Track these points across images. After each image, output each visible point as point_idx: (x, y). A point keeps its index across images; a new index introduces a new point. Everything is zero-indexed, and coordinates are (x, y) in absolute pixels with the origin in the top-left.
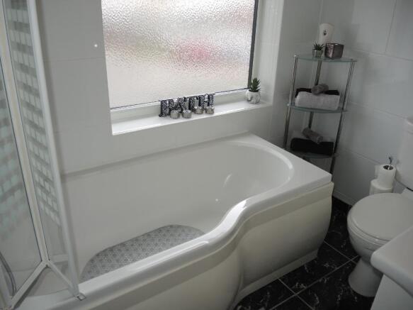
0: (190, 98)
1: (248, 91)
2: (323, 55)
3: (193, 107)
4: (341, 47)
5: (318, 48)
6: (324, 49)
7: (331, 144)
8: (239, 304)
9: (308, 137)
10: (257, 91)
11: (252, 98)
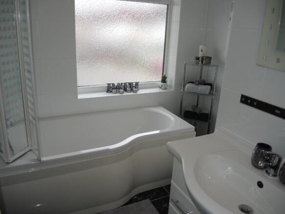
0: (125, 83)
1: (160, 82)
2: (200, 62)
3: (126, 88)
4: (210, 58)
5: (198, 58)
6: (200, 59)
7: (207, 114)
8: (136, 196)
9: (194, 110)
10: (165, 82)
11: (162, 86)
